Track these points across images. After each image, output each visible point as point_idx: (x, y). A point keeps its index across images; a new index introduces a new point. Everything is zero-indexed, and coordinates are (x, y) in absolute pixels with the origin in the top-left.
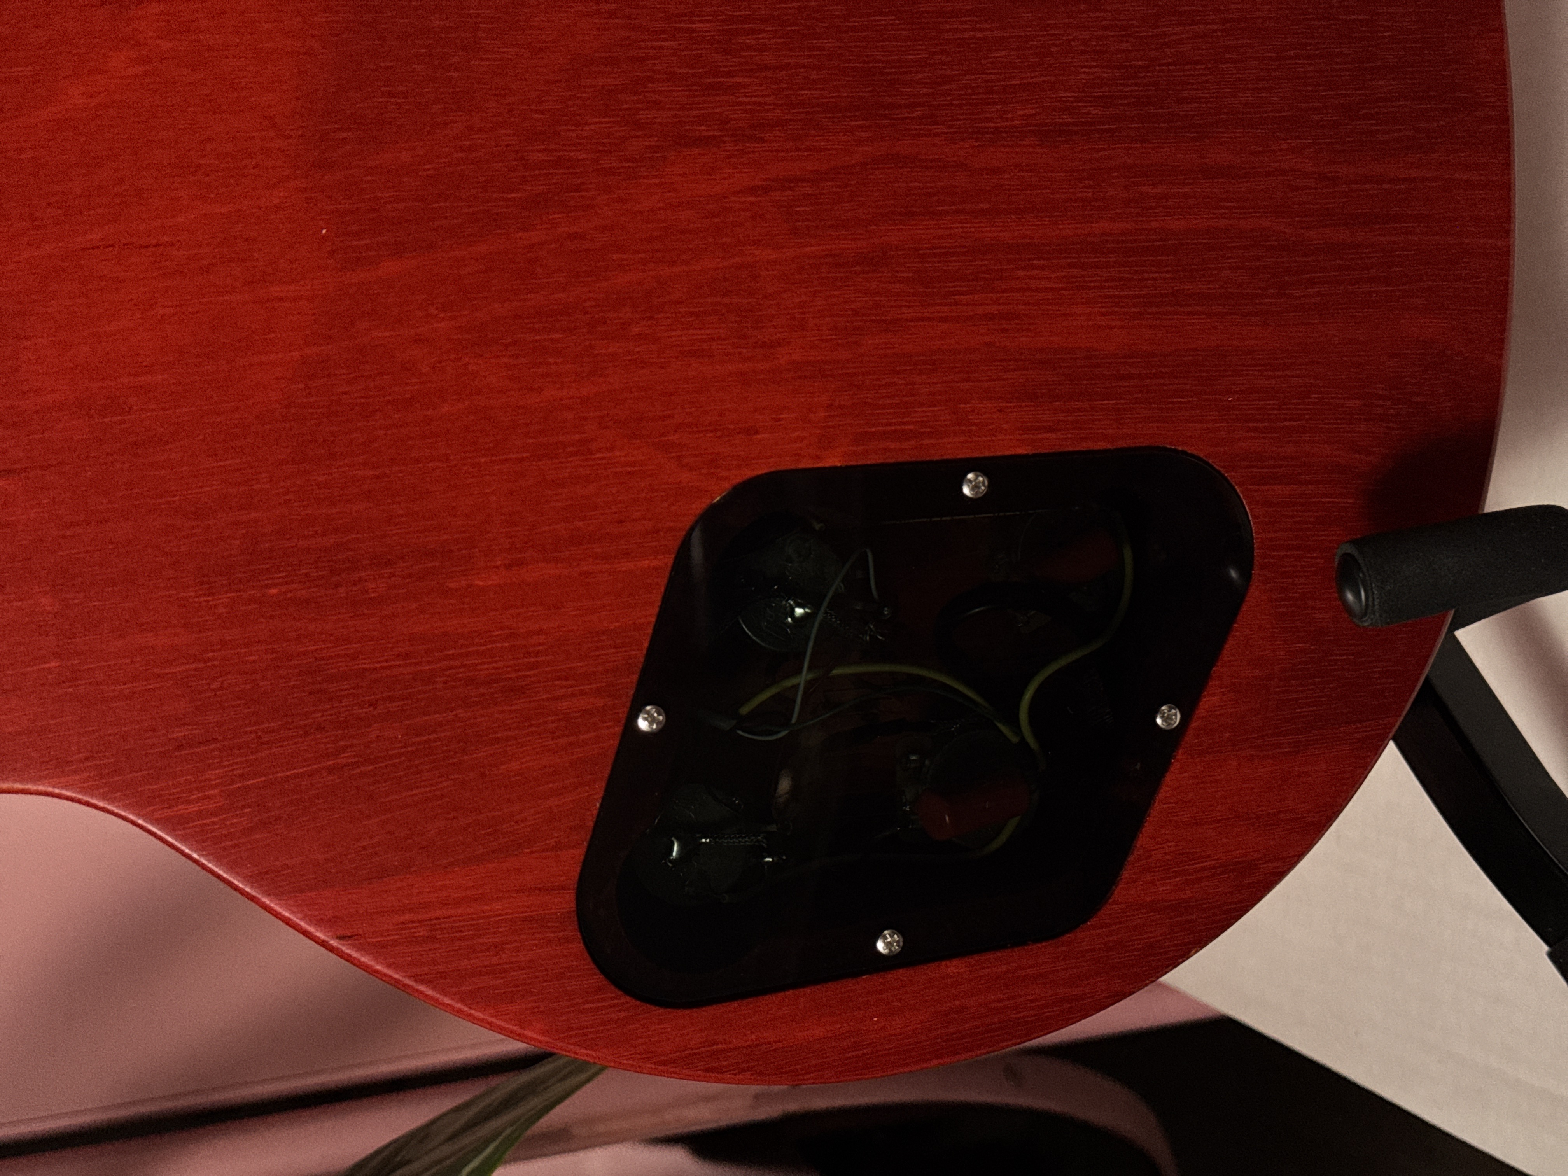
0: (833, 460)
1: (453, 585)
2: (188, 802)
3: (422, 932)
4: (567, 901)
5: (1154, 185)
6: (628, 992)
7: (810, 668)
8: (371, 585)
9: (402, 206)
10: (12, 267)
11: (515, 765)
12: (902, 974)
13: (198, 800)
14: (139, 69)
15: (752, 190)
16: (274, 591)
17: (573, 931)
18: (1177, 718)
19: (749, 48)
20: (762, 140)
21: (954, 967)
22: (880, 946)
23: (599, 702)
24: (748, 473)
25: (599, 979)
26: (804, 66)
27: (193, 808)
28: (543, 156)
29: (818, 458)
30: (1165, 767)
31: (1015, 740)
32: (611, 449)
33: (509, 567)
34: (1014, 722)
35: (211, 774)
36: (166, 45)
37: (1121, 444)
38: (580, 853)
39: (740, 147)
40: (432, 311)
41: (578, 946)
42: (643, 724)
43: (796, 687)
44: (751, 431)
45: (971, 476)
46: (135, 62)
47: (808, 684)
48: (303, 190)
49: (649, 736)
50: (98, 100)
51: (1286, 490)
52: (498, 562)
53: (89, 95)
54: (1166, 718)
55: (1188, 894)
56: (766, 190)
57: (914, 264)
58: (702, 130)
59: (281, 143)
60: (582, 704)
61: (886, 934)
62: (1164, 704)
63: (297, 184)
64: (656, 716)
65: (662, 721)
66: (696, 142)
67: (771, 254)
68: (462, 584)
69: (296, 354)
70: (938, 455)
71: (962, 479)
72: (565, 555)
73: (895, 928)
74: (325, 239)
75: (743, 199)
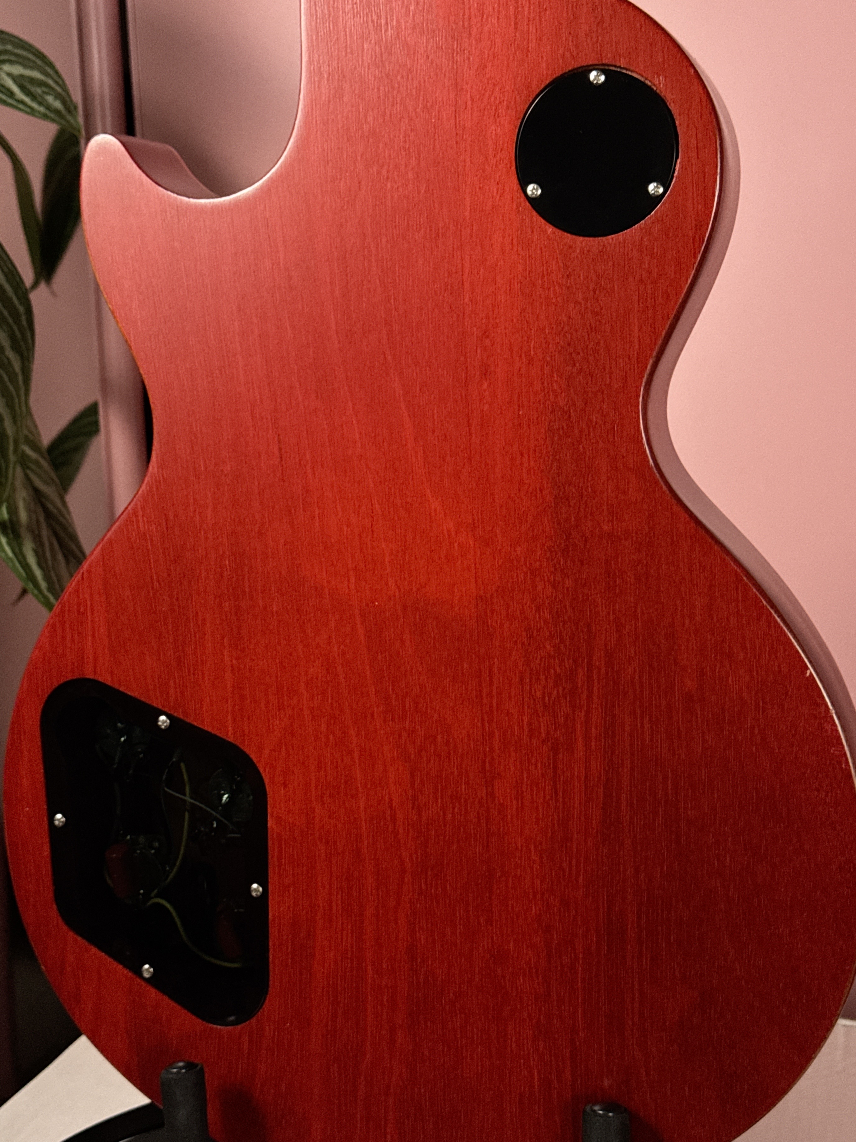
0: (270, 823)
1: (225, 640)
2: (144, 517)
3: (82, 610)
4: (91, 676)
5: (387, 1000)
6: (50, 697)
7: (191, 803)
8: (227, 604)
9: (387, 638)
10: (365, 470)
12: (46, 825)
13: (143, 521)
14: (445, 532)
15: (391, 801)
16: (227, 562)
17: (76, 676)
18: (147, 975)
19: (454, 808)
20: (413, 808)
21: (46, 851)
22: (58, 816)
23: (172, 699)
24: (266, 781)
25: (56, 684)
26: (445, 832)
27: (141, 520)
28: (407, 705)
29: (272, 816)
30: (126, 966)
31: (153, 894)
32: (280, 719)
33: (232, 666)
34: (157, 896)
35: (154, 526)
36: (456, 545)
37: (271, 966)
38: (109, 683)
39: (410, 798)
40: (342, 646)
41: (70, 678)
42: (163, 718)
43: (185, 795)
44: (285, 785)
45: (261, 889)
46: (449, 531)
47: (185, 801)
48: (395, 596)
49: (157, 720)
50: (433, 514)
51: (246, 1046)
52: (234, 662)
53: (435, 510)
54: (147, 970)
55: (69, 969)
56: (391, 807)
57: (356, 874)
58: (418, 781)
59: (414, 589)
60: (172, 691)
61: (64, 819)
62: (154, 970)
63: (397, 594)
64: (165, 724)
65: (163, 727)
66: (413, 777)
67: (362, 805)
68: (226, 644)
69: (326, 585)
70: (270, 874)
71: (260, 884)
72: (235, 692)
73: (66, 825)
74: (373, 603)
75: (387, 796)
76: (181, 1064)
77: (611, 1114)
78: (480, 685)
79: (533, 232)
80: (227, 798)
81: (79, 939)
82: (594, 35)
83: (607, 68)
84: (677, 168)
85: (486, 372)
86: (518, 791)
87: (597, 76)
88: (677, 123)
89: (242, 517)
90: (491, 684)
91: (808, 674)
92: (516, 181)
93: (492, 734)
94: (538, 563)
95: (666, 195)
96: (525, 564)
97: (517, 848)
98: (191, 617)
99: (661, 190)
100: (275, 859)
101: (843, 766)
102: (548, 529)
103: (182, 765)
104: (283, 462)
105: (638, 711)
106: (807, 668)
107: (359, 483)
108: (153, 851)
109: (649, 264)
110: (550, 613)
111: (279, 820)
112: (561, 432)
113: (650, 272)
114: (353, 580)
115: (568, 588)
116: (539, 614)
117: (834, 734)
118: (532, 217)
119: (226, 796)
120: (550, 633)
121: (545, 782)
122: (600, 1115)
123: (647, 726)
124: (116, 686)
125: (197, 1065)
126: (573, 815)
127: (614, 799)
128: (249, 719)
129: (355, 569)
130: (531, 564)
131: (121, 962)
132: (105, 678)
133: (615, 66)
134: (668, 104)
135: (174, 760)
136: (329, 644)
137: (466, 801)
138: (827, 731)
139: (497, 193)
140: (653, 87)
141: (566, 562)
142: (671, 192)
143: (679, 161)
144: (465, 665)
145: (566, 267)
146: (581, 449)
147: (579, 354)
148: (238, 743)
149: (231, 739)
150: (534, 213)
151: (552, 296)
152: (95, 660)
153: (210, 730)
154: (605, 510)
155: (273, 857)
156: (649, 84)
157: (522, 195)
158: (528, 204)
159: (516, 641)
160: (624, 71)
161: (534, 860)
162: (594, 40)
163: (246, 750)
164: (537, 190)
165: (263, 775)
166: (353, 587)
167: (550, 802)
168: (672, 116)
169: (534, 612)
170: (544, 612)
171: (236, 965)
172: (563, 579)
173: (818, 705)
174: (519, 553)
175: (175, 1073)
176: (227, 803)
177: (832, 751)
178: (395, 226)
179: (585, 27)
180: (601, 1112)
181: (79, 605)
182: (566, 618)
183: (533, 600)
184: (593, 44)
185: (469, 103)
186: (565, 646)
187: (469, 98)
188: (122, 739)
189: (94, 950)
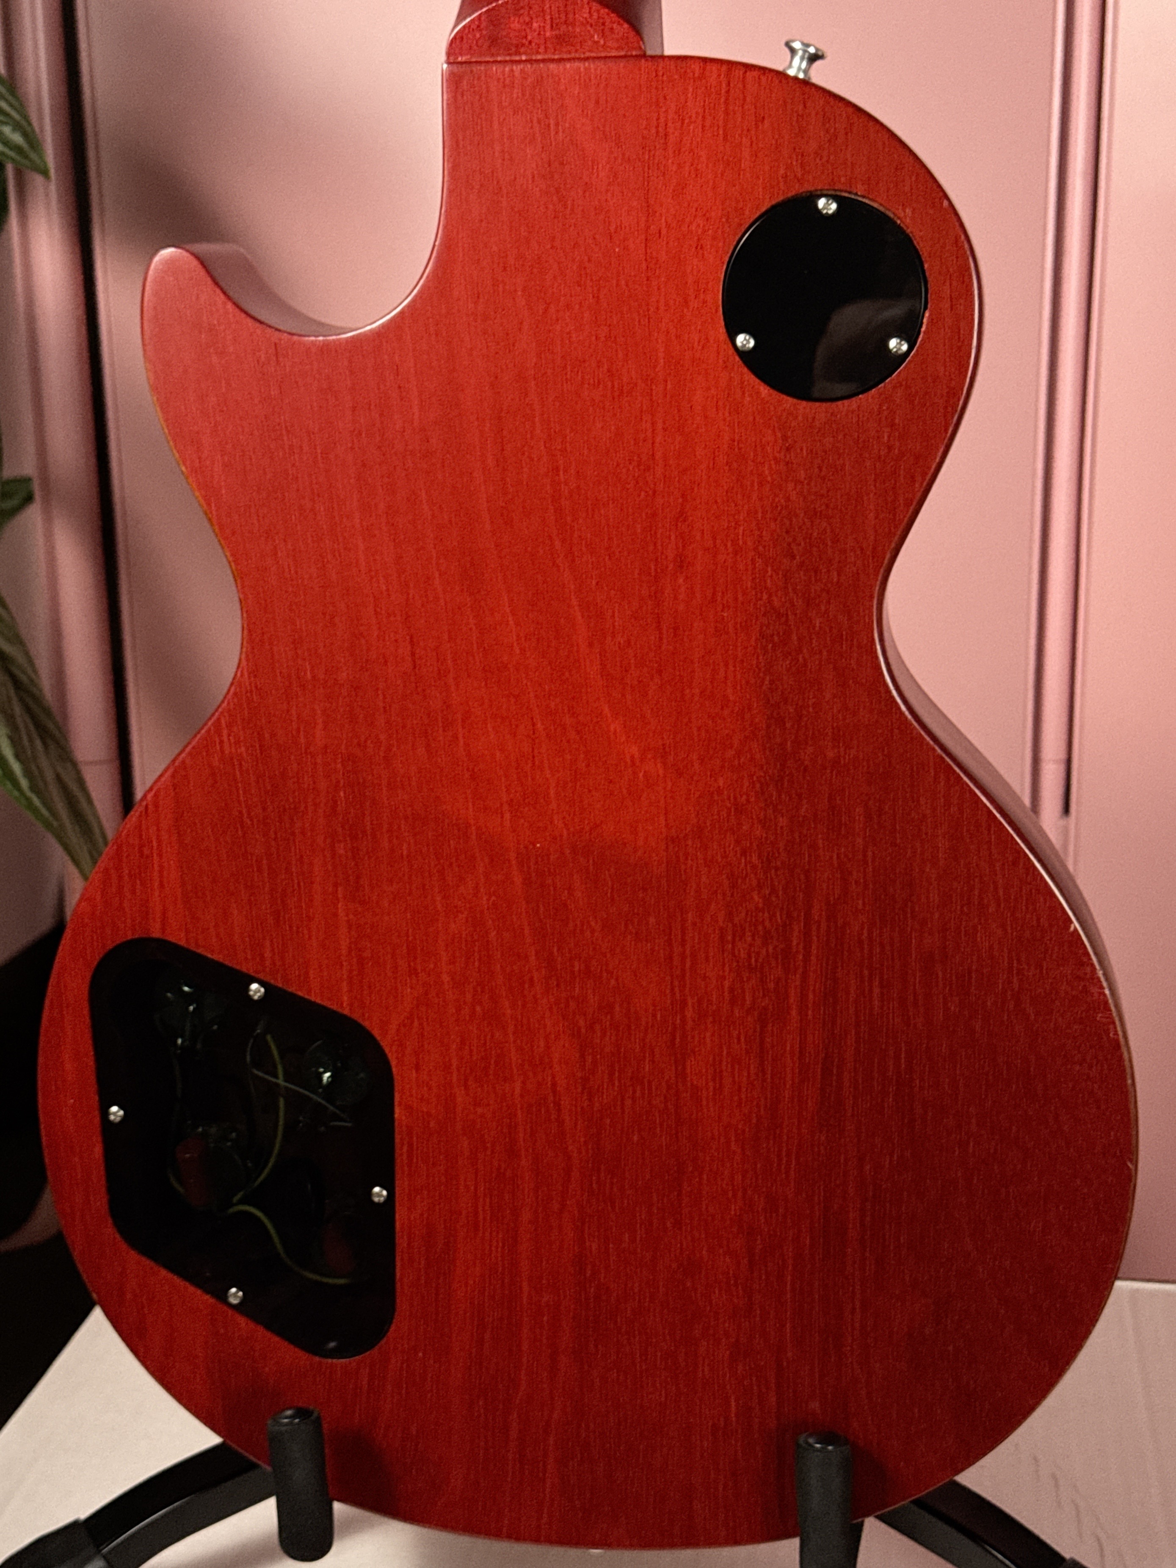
0: (397, 1112)
1: (339, 890)
2: (229, 735)
4: (156, 934)
5: (548, 1321)
6: (102, 960)
7: (286, 1088)
8: (342, 846)
9: (551, 888)
11: (236, 912)
12: (97, 1120)
14: (628, 759)
15: (554, 1084)
16: (342, 794)
17: (138, 934)
18: (234, 1301)
19: (634, 1092)
20: (582, 1093)
21: (98, 1150)
22: (114, 1109)
23: (267, 964)
24: (393, 1063)
25: (110, 946)
26: (623, 1120)
27: (225, 738)
28: (577, 968)
29: (400, 1104)
30: (206, 1291)
31: (235, 1199)
32: (411, 987)
33: (348, 921)
34: (241, 1202)
36: (641, 775)
37: (398, 1285)
38: (183, 943)
39: (579, 1080)
40: (493, 898)
41: (129, 938)
42: (254, 986)
43: (276, 1077)
44: (417, 1068)
45: (385, 1193)
46: (632, 757)
47: (277, 1085)
48: (561, 836)
49: (247, 989)
50: (612, 737)
51: (365, 1382)
52: (351, 916)
53: (615, 733)
54: (235, 1294)
55: (129, 1296)
56: (554, 1092)
57: (509, 1173)
58: (589, 1059)
59: (587, 828)
60: (268, 954)
61: (121, 1113)
62: (244, 1294)
63: (565, 833)
64: (259, 994)
65: (256, 997)
66: (583, 1056)
67: (518, 1091)
68: (340, 896)
69: (472, 822)
70: (398, 1176)
71: (383, 1187)
72: (353, 954)
73: (125, 1118)
74: (534, 845)
75: (550, 1078)
76: (289, 1412)
77: (830, 1448)
78: (670, 945)
79: (744, 393)
80: (328, 1078)
81: (144, 1259)
82: (825, 153)
83: (838, 193)
84: (925, 320)
85: (681, 563)
86: (715, 1070)
87: (827, 204)
88: (926, 266)
89: (363, 738)
90: (683, 942)
91: (1072, 929)
92: (723, 330)
93: (684, 1003)
94: (744, 797)
95: (912, 354)
96: (729, 798)
97: (713, 1138)
98: (294, 862)
99: (905, 347)
100: (405, 1157)
101: (1111, 1035)
102: (758, 756)
103: (269, 1037)
104: (417, 670)
105: (866, 972)
106: (1071, 922)
107: (517, 697)
108: (229, 1144)
109: (889, 437)
110: (760, 856)
111: (409, 1108)
112: (776, 638)
113: (890, 448)
114: (507, 816)
115: (782, 828)
116: (746, 859)
117: (1102, 997)
118: (742, 374)
119: (328, 1074)
120: (759, 880)
121: (750, 1059)
122: (818, 1450)
123: (876, 991)
124: (193, 948)
125: (312, 1412)
126: (784, 1097)
127: (835, 1078)
128: (370, 987)
129: (510, 802)
130: (735, 798)
131: (198, 1286)
132: (179, 938)
133: (850, 193)
134: (915, 242)
135: (259, 1031)
136: (475, 895)
137: (650, 1082)
138: (1092, 995)
139: (699, 342)
140: (895, 219)
141: (780, 796)
142: (917, 350)
143: (927, 314)
144: (652, 920)
145: (785, 438)
146: (801, 659)
147: (800, 544)
148: (356, 1016)
149: (346, 1012)
150: (745, 370)
151: (767, 472)
152: (164, 913)
153: (318, 1001)
154: (830, 734)
155: (401, 1155)
156: (892, 216)
157: (730, 345)
158: (737, 358)
159: (716, 891)
160: (860, 199)
161: (734, 1152)
162: (825, 159)
163: (366, 1024)
164: (748, 342)
165: (389, 1055)
166: (507, 823)
167: (755, 1082)
168: (919, 257)
169: (738, 855)
170: (751, 856)
171: (342, 1281)
172: (776, 818)
173: (1082, 964)
174: (721, 784)
175: (287, 1424)
176: (330, 1084)
177: (1098, 1019)
178: (566, 379)
179: (813, 145)
180: (818, 1446)
181: (141, 846)
182: (779, 863)
183: (738, 842)
184: (823, 165)
185: (664, 232)
186: (777, 897)
187: (664, 225)
188: (191, 1008)
189: (164, 1272)
